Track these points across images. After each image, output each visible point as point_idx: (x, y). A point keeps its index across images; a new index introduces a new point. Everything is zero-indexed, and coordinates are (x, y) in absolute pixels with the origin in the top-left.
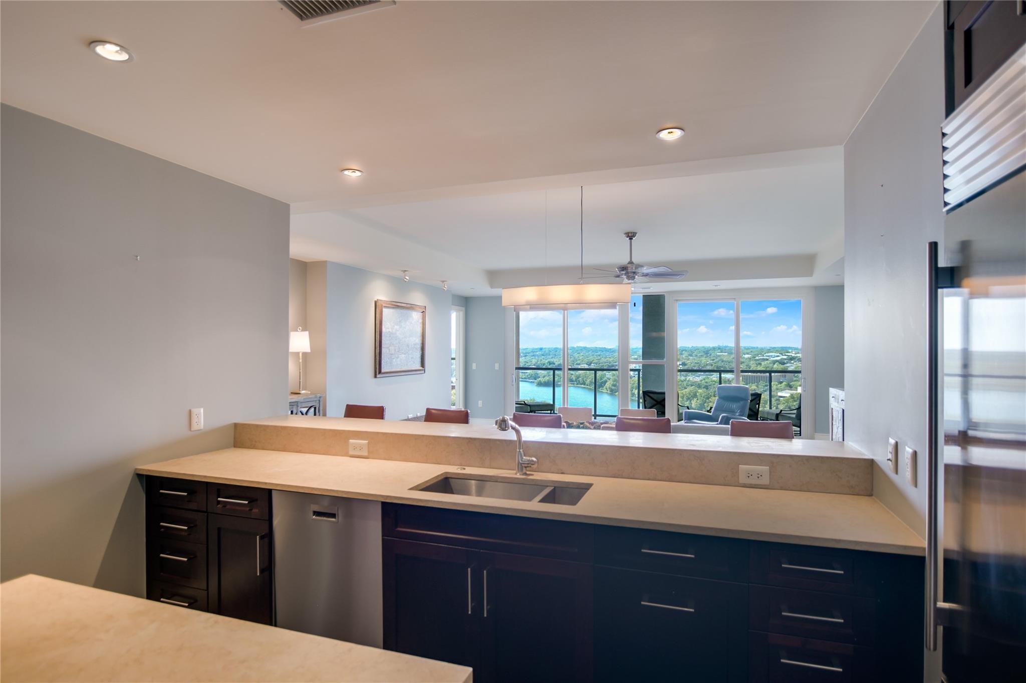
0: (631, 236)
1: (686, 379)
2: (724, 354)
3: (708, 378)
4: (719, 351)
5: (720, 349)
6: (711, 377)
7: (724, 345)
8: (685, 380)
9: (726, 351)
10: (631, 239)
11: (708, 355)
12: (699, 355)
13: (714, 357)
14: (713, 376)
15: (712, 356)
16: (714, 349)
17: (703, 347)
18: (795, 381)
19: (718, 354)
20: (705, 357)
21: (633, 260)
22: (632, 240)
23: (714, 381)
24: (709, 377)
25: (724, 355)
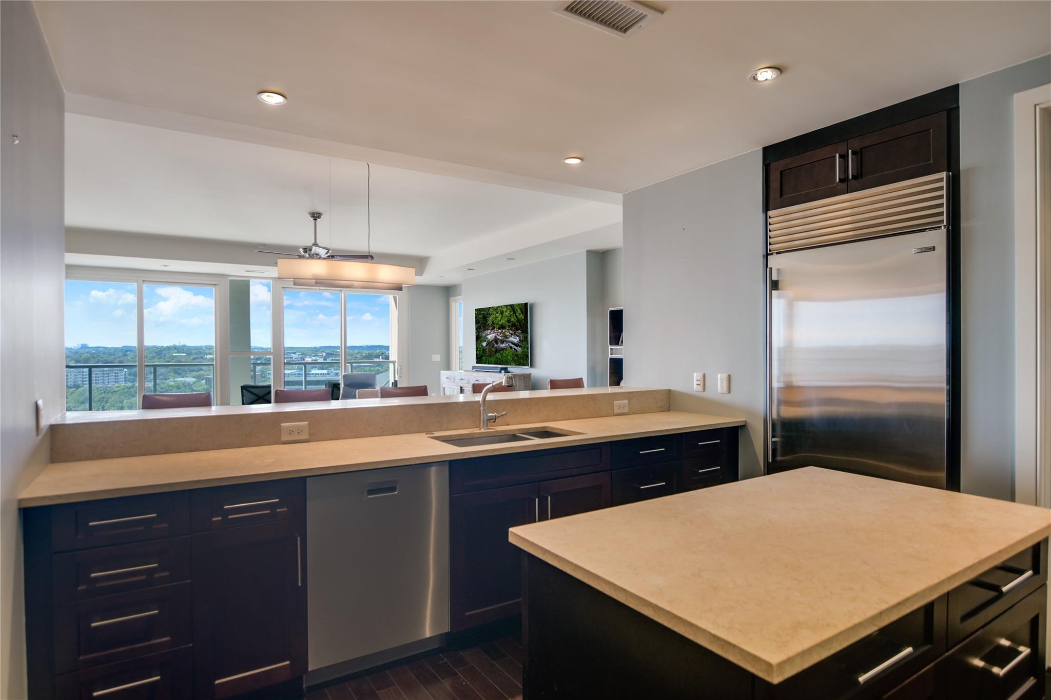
0: (316, 216)
1: (134, 385)
2: (181, 354)
3: (164, 383)
4: (176, 351)
5: (175, 348)
6: (167, 381)
7: (181, 345)
8: (132, 387)
9: (185, 351)
10: (315, 220)
11: (162, 356)
12: (149, 356)
13: (170, 357)
14: (169, 380)
15: (166, 357)
16: (169, 348)
17: (154, 347)
18: (263, 381)
19: (174, 354)
20: (158, 359)
21: (317, 242)
22: (317, 221)
23: (171, 386)
24: (164, 381)
25: (182, 356)
